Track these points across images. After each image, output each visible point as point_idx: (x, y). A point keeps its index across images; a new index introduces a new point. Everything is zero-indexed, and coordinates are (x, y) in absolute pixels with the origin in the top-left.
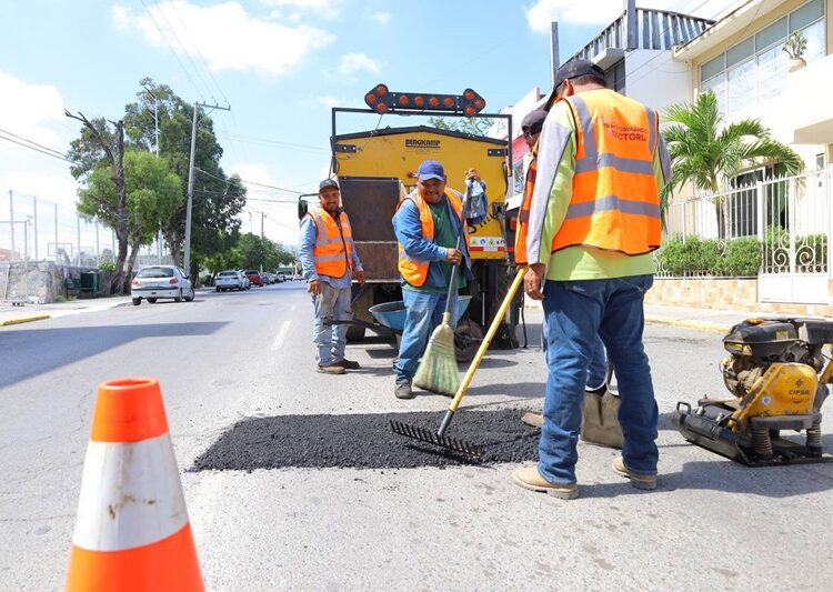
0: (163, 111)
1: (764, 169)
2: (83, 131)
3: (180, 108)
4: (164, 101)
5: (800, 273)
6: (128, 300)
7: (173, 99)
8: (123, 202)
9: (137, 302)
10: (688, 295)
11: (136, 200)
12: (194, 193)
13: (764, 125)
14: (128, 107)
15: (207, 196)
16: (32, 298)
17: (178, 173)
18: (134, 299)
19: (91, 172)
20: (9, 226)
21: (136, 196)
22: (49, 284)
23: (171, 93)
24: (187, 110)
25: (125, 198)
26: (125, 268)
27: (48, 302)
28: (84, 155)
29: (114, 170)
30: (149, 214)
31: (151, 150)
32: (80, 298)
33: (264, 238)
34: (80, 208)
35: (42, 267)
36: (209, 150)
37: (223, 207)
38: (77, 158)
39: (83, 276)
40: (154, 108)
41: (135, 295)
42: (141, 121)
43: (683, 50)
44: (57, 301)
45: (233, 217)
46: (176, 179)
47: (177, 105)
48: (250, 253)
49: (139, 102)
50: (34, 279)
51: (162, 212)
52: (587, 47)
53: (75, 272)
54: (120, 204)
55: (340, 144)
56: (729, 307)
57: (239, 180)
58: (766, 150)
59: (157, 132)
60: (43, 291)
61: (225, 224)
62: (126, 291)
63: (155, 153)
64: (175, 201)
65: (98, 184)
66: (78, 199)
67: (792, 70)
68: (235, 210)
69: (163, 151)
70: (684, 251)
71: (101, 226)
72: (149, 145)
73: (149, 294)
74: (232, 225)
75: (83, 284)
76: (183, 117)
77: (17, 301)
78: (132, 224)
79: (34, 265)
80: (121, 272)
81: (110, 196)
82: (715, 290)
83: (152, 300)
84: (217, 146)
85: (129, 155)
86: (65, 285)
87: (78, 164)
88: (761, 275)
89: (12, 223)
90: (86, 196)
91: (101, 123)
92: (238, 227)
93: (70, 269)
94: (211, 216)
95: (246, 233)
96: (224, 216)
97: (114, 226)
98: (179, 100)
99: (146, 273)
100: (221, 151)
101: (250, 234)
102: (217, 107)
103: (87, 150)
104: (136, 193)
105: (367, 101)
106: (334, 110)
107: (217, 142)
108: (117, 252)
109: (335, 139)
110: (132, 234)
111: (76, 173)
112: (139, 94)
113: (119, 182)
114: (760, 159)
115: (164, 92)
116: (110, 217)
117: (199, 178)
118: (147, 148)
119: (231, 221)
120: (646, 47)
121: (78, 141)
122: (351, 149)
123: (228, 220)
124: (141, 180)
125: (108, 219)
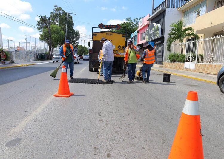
0: (60, 14)
1: (193, 38)
2: (40, 18)
3: (64, 13)
4: (60, 11)
5: (191, 62)
6: (52, 61)
7: (62, 11)
8: (50, 37)
9: (54, 62)
10: (173, 66)
11: (54, 37)
12: (67, 35)
13: (193, 28)
14: (51, 12)
15: (70, 36)
16: (31, 60)
17: (63, 30)
18: (53, 61)
19: (42, 29)
20: (25, 43)
21: (53, 36)
22: (34, 57)
23: (62, 9)
24: (66, 14)
25: (51, 37)
26: (51, 54)
27: (34, 61)
28: (40, 24)
29: (48, 29)
30: (56, 41)
31: (57, 24)
32: (40, 60)
33: (84, 46)
34: (40, 38)
35: (33, 53)
36: (71, 24)
37: (74, 39)
38: (39, 25)
39: (41, 55)
40: (58, 13)
41: (53, 60)
42: (54, 16)
43: (179, 9)
44: (36, 61)
45: (76, 41)
46: (63, 32)
47: (63, 12)
48: (81, 50)
49: (54, 11)
50: (31, 55)
51: (59, 40)
52: (160, 5)
53: (39, 54)
54: (50, 38)
55: (94, 34)
56: (179, 69)
57: (78, 32)
58: (193, 34)
59: (58, 19)
60: (33, 58)
61: (74, 43)
62: (51, 59)
63: (57, 25)
64: (62, 37)
65: (44, 33)
66: (40, 36)
67: (197, 17)
68: (77, 40)
69: (60, 24)
70: (172, 56)
71: (45, 43)
72: (56, 22)
73: (56, 60)
74: (76, 43)
75: (41, 57)
76: (65, 16)
77: (28, 60)
78: (52, 43)
79: (31, 52)
80: (50, 54)
81: (47, 36)
82: (177, 65)
83: (57, 62)
84: (73, 23)
85: (52, 26)
86: (37, 57)
87: (39, 27)
88: (185, 62)
89: (26, 42)
90: (41, 36)
91: (45, 17)
92: (78, 44)
93: (38, 53)
94: (71, 41)
95: (80, 45)
96: (74, 41)
97: (48, 43)
98: (64, 11)
99: (56, 55)
100: (74, 24)
101: (81, 45)
102: (73, 14)
103: (41, 23)
104: (53, 35)
105: (99, 26)
106: (93, 28)
107: (73, 22)
108: (49, 50)
109: (93, 33)
110: (52, 45)
111: (39, 29)
112: (54, 9)
113: (49, 33)
114: (192, 36)
115: (60, 9)
116: (47, 41)
117: (68, 32)
118: (56, 23)
119: (76, 42)
120: (172, 7)
121: (39, 21)
122: (96, 35)
123: (75, 42)
124: (54, 32)
125: (47, 42)
